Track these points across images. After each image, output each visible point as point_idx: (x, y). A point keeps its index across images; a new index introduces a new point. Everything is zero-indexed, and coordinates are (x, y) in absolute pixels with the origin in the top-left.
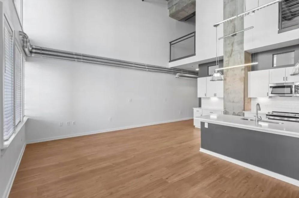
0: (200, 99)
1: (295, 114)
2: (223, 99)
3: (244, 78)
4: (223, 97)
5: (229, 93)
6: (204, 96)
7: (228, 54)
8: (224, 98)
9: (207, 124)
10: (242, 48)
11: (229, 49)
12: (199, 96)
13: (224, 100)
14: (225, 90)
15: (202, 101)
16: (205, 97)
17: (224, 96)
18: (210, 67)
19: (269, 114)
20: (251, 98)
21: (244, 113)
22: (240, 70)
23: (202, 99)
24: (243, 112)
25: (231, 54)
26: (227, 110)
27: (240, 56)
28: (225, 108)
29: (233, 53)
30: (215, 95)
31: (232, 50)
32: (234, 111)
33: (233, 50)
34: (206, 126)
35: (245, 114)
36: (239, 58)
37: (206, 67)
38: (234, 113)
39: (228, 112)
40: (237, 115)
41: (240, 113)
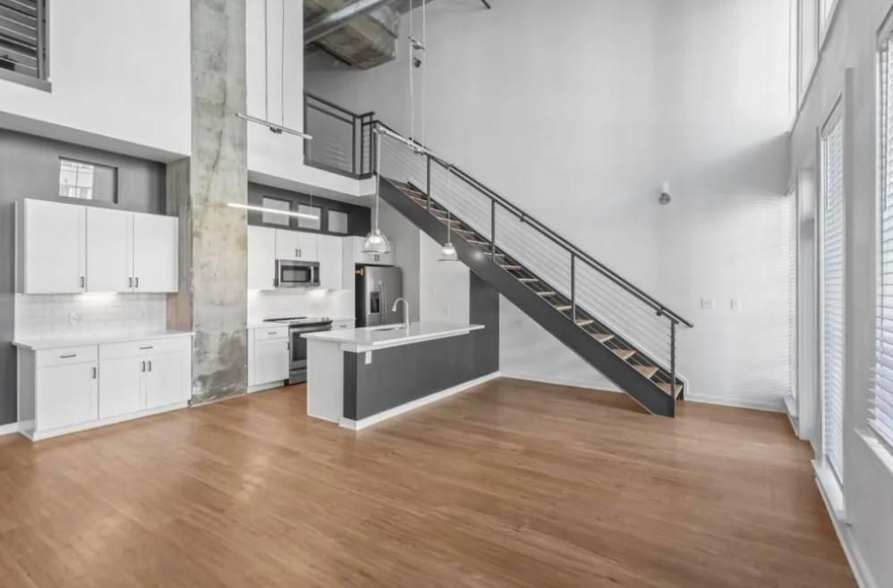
7: (208, 160)
9: (371, 353)
21: (247, 330)
27: (239, 180)
30: (134, 283)
31: (218, 153)
32: (224, 331)
34: (369, 359)
38: (223, 334)
39: (207, 336)
40: (232, 338)
41: (238, 332)
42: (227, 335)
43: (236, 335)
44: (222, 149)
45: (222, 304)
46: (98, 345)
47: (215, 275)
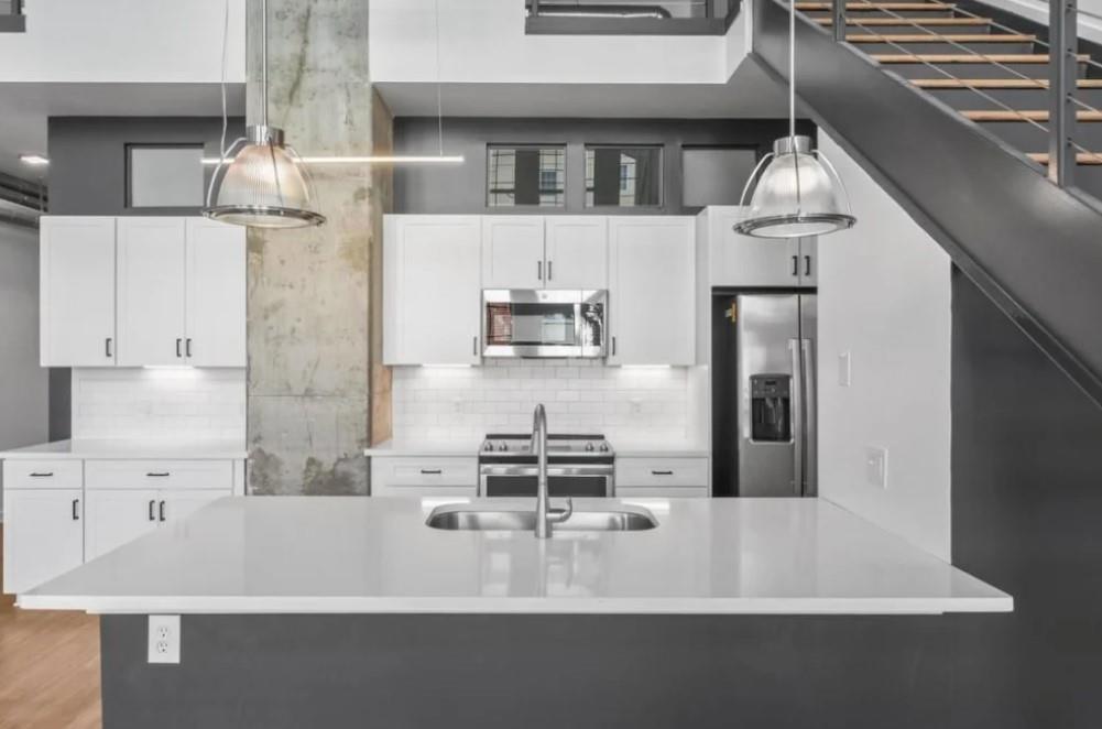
0: (60, 380)
1: (584, 443)
2: (243, 375)
3: (371, 246)
4: (243, 363)
5: (279, 339)
6: (100, 359)
7: (279, 83)
8: (248, 369)
9: (174, 624)
10: (362, 67)
11: (285, 49)
12: (49, 358)
13: (248, 379)
14: (258, 317)
15: (79, 391)
16: (110, 362)
17: (249, 358)
18: (138, 155)
19: (489, 454)
20: (390, 368)
21: (369, 458)
22: (349, 196)
23: (75, 376)
24: (367, 452)
25: (296, 84)
26: (268, 450)
27: (350, 112)
28: (253, 438)
29: (308, 82)
30: (183, 349)
31: (302, 61)
32: (314, 456)
33: (310, 61)
34: (164, 648)
35: (374, 462)
36: (343, 118)
37: (111, 148)
38: (311, 461)
39: (277, 464)
40: (333, 472)
41: (346, 459)
42: (320, 465)
43: (342, 467)
44: (310, 49)
45: (309, 394)
46: (84, 461)
47: (293, 330)
